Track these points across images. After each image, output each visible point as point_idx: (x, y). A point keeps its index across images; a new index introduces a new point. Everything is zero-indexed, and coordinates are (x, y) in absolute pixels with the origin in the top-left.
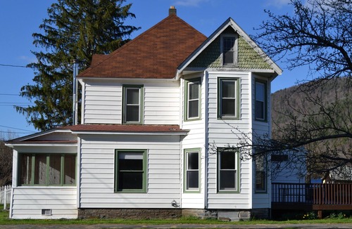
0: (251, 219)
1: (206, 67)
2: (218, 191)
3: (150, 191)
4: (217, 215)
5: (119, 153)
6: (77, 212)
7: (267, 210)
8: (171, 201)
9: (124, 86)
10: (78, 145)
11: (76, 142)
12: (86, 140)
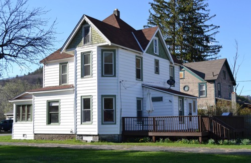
0: (99, 142)
1: (76, 47)
2: (81, 123)
3: (61, 124)
4: (82, 138)
5: (49, 103)
6: (33, 136)
7: (117, 136)
8: (70, 130)
9: (60, 64)
10: (33, 99)
11: (32, 98)
12: (36, 96)
